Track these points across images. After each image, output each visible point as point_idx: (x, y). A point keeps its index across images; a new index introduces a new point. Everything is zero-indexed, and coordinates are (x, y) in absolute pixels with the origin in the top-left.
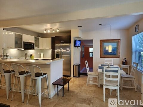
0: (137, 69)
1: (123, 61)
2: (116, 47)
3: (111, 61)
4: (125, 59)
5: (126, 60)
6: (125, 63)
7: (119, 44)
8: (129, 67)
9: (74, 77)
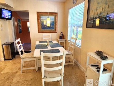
0: (76, 45)
1: (60, 35)
2: (53, 21)
3: (49, 36)
4: (62, 33)
5: (62, 35)
6: (62, 37)
7: (56, 18)
8: (65, 41)
9: (5, 60)
